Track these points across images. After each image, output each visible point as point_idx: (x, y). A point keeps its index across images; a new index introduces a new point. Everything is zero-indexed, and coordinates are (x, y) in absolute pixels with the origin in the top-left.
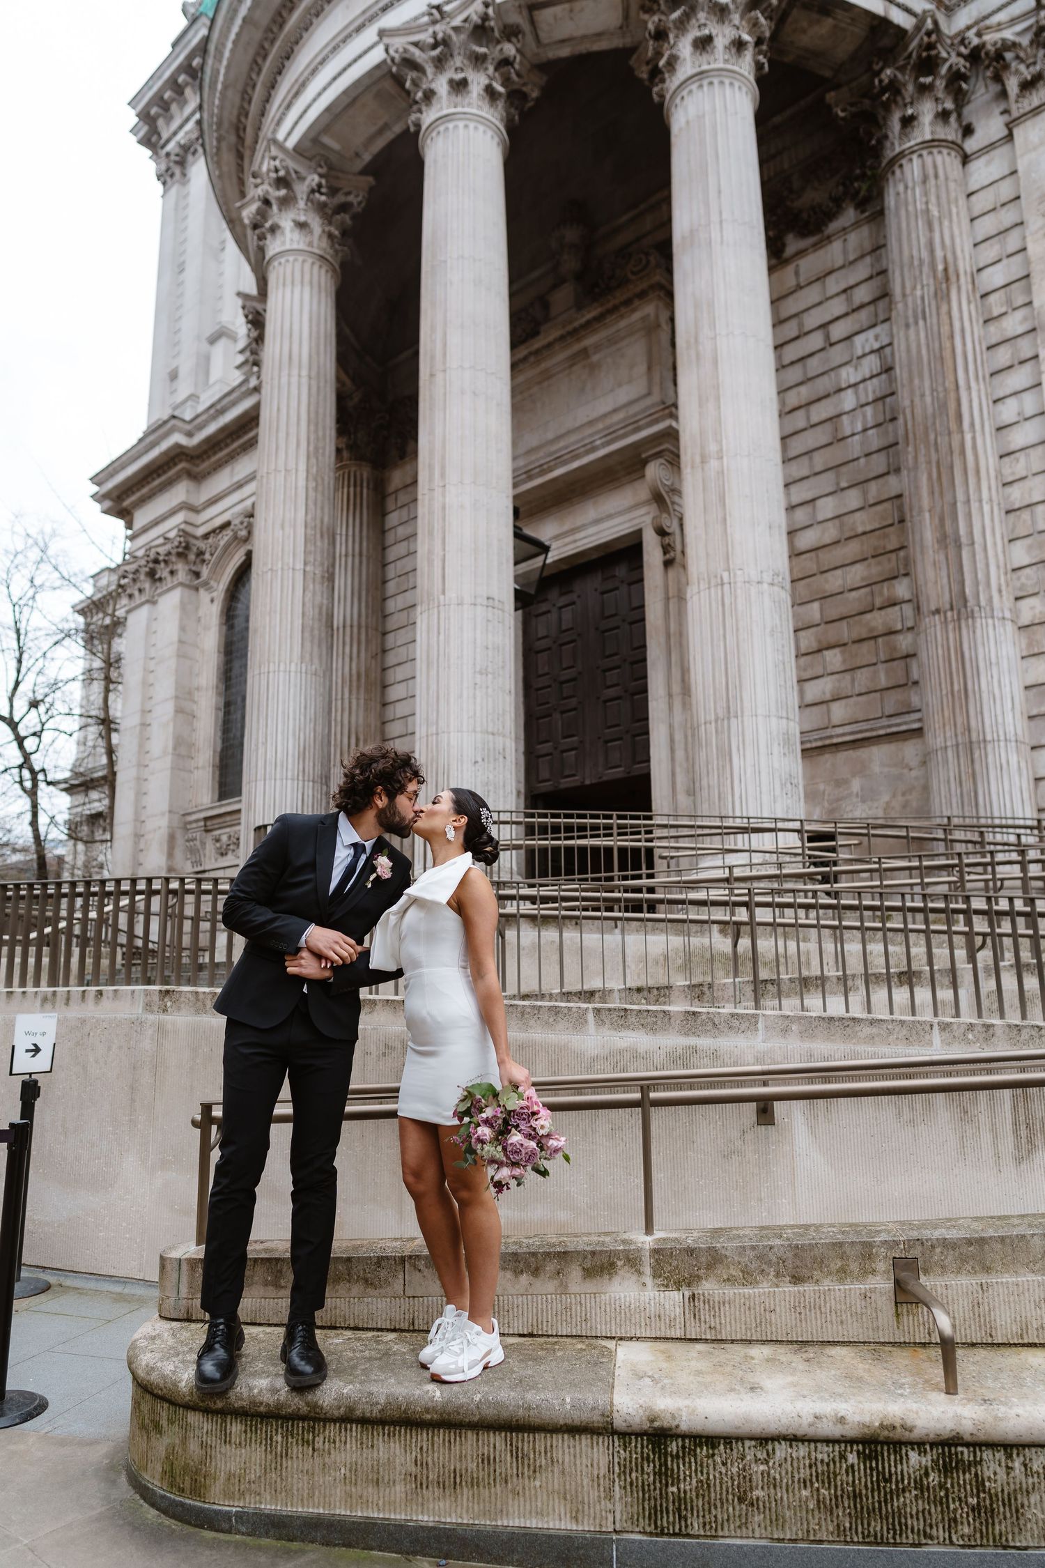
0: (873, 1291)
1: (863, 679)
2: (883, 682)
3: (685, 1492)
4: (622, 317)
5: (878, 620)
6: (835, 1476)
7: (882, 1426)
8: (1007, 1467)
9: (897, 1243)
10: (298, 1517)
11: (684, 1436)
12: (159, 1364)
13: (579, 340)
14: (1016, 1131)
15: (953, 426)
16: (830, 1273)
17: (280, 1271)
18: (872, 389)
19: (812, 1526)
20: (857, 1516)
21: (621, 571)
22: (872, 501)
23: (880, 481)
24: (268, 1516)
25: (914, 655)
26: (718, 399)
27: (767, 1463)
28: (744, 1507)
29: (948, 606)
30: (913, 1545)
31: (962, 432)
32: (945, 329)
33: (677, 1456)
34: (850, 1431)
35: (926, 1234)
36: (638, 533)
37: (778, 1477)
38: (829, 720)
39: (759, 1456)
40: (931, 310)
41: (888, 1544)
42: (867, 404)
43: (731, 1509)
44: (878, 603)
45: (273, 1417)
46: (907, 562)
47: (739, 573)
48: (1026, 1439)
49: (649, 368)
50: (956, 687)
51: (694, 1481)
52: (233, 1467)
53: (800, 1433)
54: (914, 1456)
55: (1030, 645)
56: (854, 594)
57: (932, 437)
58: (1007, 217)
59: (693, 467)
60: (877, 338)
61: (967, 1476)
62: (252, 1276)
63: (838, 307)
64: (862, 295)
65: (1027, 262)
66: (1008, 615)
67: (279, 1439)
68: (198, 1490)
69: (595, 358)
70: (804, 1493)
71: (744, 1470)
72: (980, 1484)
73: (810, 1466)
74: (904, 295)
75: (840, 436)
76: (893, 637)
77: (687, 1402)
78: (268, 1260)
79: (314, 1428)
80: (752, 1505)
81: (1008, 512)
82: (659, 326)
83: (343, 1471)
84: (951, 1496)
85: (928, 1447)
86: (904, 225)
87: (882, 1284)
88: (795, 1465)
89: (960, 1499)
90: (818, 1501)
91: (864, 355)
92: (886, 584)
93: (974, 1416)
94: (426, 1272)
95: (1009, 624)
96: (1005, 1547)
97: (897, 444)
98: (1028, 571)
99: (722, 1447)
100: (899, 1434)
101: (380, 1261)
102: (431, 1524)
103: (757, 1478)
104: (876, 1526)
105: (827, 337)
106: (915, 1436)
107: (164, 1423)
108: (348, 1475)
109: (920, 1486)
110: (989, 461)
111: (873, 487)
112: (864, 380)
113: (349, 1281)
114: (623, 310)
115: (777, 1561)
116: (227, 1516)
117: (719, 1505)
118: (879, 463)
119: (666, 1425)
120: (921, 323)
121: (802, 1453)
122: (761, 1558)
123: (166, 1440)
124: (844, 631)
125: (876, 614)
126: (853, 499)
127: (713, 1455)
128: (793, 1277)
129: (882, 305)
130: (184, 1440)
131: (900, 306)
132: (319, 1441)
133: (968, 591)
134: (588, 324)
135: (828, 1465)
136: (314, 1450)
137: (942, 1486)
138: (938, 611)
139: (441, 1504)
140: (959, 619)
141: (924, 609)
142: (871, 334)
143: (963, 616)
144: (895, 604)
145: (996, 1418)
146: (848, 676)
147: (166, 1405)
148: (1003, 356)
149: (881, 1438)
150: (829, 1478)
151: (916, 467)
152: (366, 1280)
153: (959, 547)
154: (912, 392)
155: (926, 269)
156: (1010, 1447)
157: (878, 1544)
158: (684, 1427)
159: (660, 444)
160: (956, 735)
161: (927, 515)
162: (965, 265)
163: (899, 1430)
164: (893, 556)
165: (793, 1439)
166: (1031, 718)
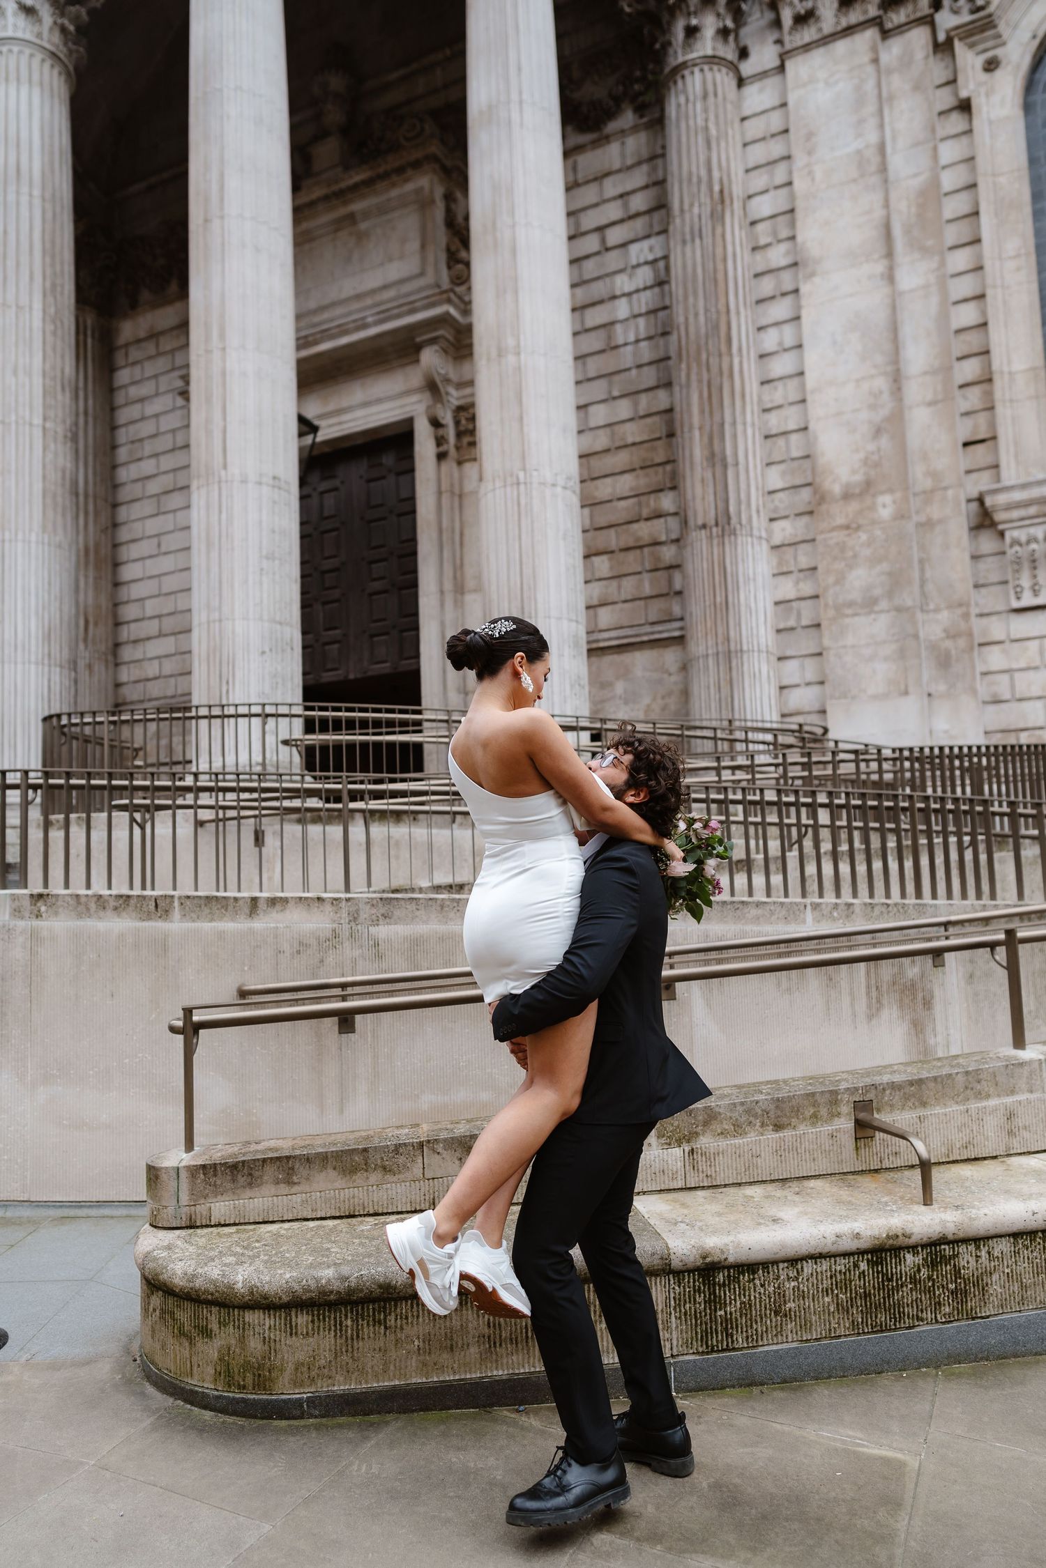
0: (838, 1131)
1: (629, 586)
2: (647, 590)
3: (731, 1313)
4: (394, 185)
5: (644, 531)
6: (851, 1282)
7: (888, 1237)
8: (977, 1256)
9: (856, 1089)
10: (373, 1392)
11: (729, 1267)
12: (200, 1271)
13: (345, 203)
14: (868, 993)
15: (724, 348)
16: (805, 1119)
17: (293, 1169)
18: (645, 301)
19: (833, 1325)
20: (867, 1312)
21: (388, 459)
22: (642, 413)
23: (650, 394)
24: (341, 1396)
25: (678, 566)
26: (516, 292)
27: (797, 1279)
28: (779, 1318)
29: (713, 522)
30: (909, 1328)
31: (730, 355)
32: (719, 251)
33: (724, 1285)
34: (863, 1244)
35: (877, 1079)
36: (409, 423)
37: (806, 1289)
38: (596, 625)
39: (791, 1275)
40: (707, 231)
41: (890, 1330)
42: (640, 315)
43: (769, 1322)
44: (645, 513)
45: (342, 1304)
46: (674, 475)
47: (535, 473)
48: (992, 1232)
49: (423, 246)
50: (718, 599)
51: (738, 1303)
52: (301, 1356)
53: (825, 1251)
54: (909, 1257)
55: (780, 564)
56: (623, 503)
57: (704, 356)
58: (776, 148)
59: (489, 360)
60: (651, 249)
61: (948, 1267)
62: (261, 1177)
63: (613, 211)
64: (639, 202)
65: (792, 197)
66: (764, 534)
67: (349, 1322)
68: (262, 1383)
69: (363, 226)
70: (826, 1299)
71: (779, 1288)
72: (957, 1272)
73: (831, 1277)
74: (682, 211)
75: (613, 344)
76: (658, 548)
77: (731, 1238)
78: (278, 1159)
79: (385, 1308)
80: (786, 1316)
81: (767, 437)
82: (433, 202)
83: (416, 1343)
84: (936, 1284)
85: (920, 1249)
86: (684, 139)
87: (845, 1124)
88: (820, 1278)
89: (943, 1286)
90: (838, 1304)
91: (639, 265)
92: (652, 496)
93: (955, 1219)
94: (445, 1153)
95: (764, 543)
96: (973, 1319)
97: (668, 358)
98: (780, 495)
99: (761, 1271)
100: (902, 1241)
101: (397, 1149)
102: (504, 1378)
103: (789, 1293)
104: (882, 1317)
105: (603, 241)
106: (912, 1241)
107: (214, 1326)
108: (421, 1344)
109: (914, 1281)
110: (752, 386)
111: (644, 399)
112: (637, 291)
113: (366, 1171)
114: (395, 178)
115: (806, 1358)
116: (299, 1403)
117: (759, 1320)
118: (649, 376)
119: (716, 1259)
120: (697, 241)
121: (824, 1268)
122: (793, 1358)
123: (218, 1343)
124: (612, 539)
125: (642, 524)
126: (624, 409)
127: (754, 1279)
128: (775, 1125)
129: (656, 216)
130: (242, 1340)
131: (678, 221)
132: (391, 1321)
133: (732, 509)
134: (355, 188)
135: (845, 1274)
136: (386, 1328)
137: (930, 1278)
138: (704, 526)
139: (514, 1358)
140: (723, 536)
141: (691, 523)
142: (645, 244)
143: (727, 533)
144: (659, 516)
145: (970, 1218)
146: (614, 583)
147: (215, 1309)
148: (767, 286)
149: (887, 1247)
150: (845, 1285)
151: (688, 385)
152: (384, 1168)
153: (725, 467)
154: (686, 309)
155: (704, 188)
156: (977, 1241)
157: (882, 1331)
158: (731, 1259)
159: (435, 330)
160: (717, 644)
161: (697, 433)
162: (737, 191)
163: (901, 1238)
164: (660, 469)
165: (817, 1257)
166: (779, 631)
